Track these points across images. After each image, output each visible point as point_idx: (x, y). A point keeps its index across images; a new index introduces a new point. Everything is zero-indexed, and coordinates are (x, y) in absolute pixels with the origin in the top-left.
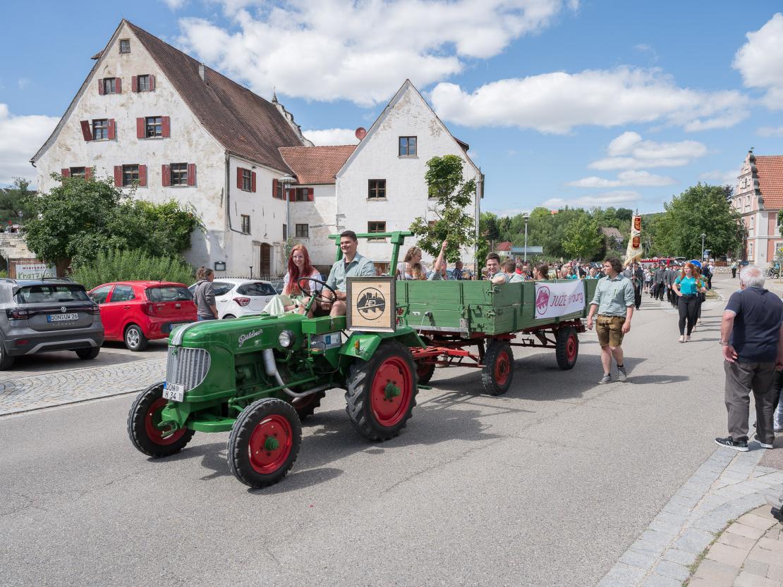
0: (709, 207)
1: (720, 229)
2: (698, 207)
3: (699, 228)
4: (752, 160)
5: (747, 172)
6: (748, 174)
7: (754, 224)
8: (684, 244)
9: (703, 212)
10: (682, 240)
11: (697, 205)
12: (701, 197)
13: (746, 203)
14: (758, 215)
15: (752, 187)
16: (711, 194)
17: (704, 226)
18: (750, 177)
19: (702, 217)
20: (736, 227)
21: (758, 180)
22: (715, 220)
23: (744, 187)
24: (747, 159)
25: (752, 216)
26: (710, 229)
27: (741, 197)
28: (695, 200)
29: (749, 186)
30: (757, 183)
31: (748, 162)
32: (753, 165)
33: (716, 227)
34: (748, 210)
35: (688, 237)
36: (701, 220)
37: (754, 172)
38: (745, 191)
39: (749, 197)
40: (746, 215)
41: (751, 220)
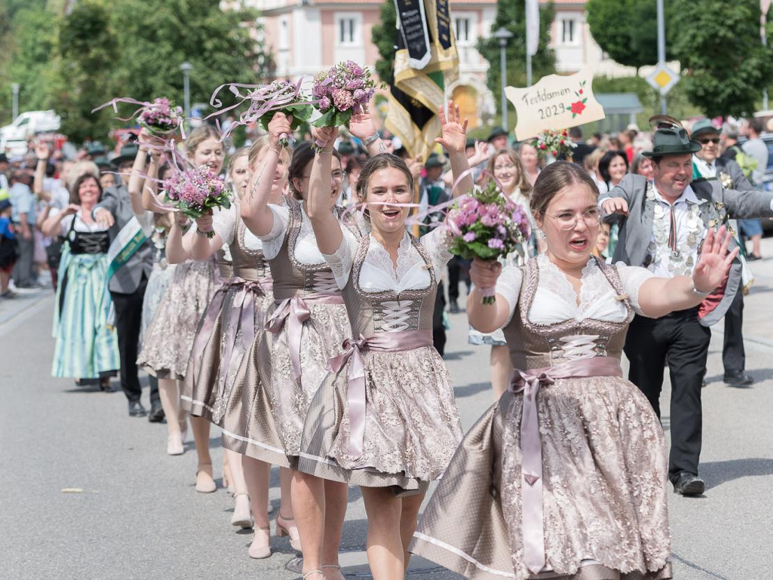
1: (217, 49)
3: (166, 47)
7: (291, 38)
9: (175, 8)
10: (131, 80)
14: (299, 15)
17: (178, 43)
19: (174, 20)
20: (248, 44)
22: (203, 27)
25: (285, 19)
26: (196, 50)
33: (209, 45)
35: (145, 71)
36: (173, 27)
40: (269, 13)
41: (281, 27)
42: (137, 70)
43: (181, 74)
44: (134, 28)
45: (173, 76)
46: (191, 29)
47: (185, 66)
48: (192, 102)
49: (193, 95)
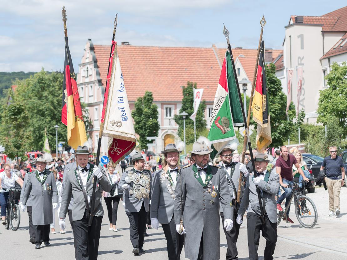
0: (57, 96)
2: (46, 97)
3: (49, 119)
4: (92, 49)
5: (87, 61)
6: (89, 63)
7: (99, 115)
8: (37, 136)
9: (52, 103)
10: (34, 132)
11: (45, 94)
12: (49, 86)
13: (88, 93)
15: (94, 78)
16: (58, 83)
17: (53, 117)
18: (91, 67)
19: (52, 108)
21: (99, 69)
23: (86, 76)
24: (87, 46)
25: (96, 107)
27: (83, 86)
28: (43, 89)
29: (90, 75)
30: (98, 74)
31: (88, 51)
32: (93, 53)
34: (91, 101)
35: (40, 128)
36: (51, 110)
37: (95, 61)
38: (87, 80)
39: (91, 86)
40: (90, 105)
41: (95, 110)
42: (36, 128)
43: (54, 130)
44: (36, 111)
45: (51, 130)
46: (59, 111)
47: (56, 126)
48: (59, 141)
49: (59, 138)
